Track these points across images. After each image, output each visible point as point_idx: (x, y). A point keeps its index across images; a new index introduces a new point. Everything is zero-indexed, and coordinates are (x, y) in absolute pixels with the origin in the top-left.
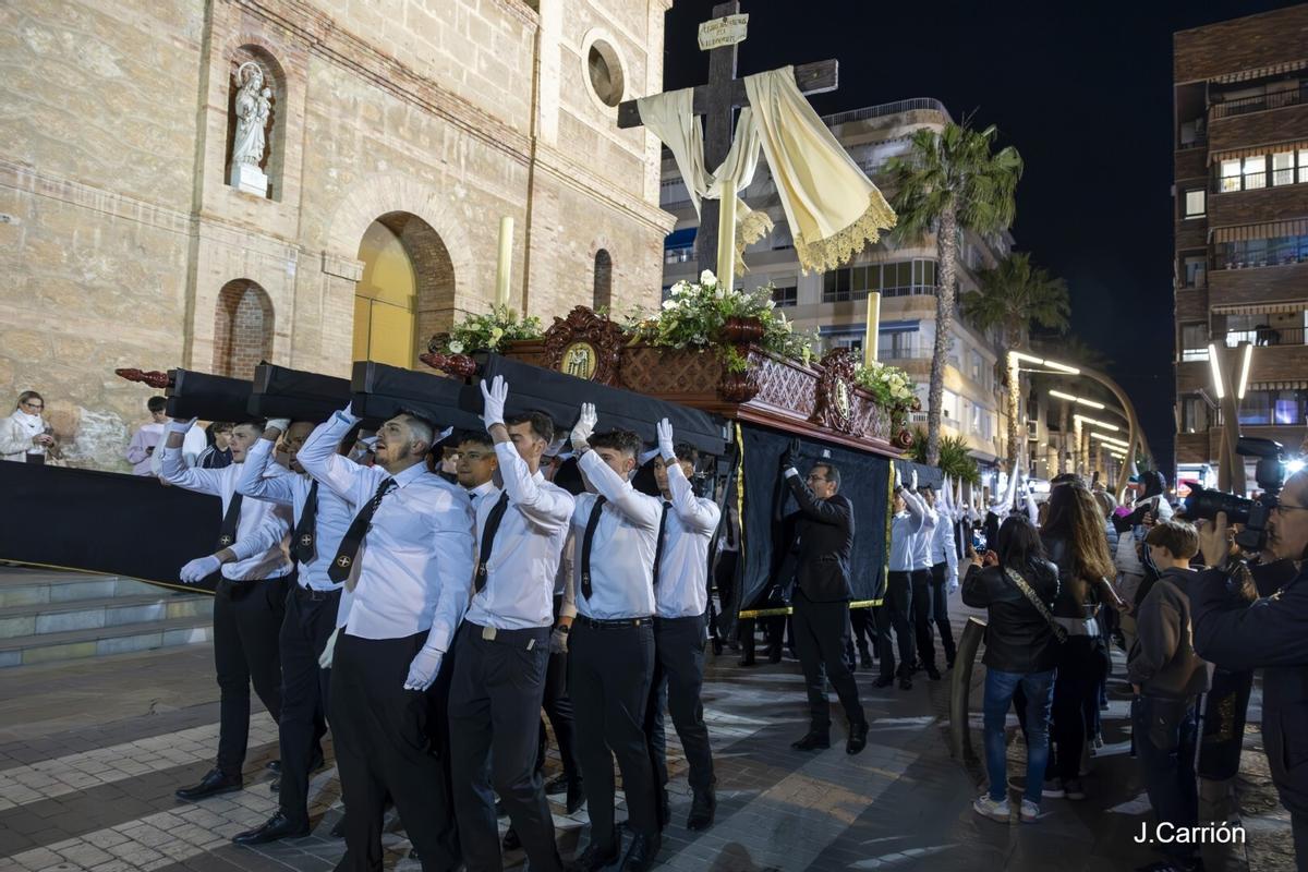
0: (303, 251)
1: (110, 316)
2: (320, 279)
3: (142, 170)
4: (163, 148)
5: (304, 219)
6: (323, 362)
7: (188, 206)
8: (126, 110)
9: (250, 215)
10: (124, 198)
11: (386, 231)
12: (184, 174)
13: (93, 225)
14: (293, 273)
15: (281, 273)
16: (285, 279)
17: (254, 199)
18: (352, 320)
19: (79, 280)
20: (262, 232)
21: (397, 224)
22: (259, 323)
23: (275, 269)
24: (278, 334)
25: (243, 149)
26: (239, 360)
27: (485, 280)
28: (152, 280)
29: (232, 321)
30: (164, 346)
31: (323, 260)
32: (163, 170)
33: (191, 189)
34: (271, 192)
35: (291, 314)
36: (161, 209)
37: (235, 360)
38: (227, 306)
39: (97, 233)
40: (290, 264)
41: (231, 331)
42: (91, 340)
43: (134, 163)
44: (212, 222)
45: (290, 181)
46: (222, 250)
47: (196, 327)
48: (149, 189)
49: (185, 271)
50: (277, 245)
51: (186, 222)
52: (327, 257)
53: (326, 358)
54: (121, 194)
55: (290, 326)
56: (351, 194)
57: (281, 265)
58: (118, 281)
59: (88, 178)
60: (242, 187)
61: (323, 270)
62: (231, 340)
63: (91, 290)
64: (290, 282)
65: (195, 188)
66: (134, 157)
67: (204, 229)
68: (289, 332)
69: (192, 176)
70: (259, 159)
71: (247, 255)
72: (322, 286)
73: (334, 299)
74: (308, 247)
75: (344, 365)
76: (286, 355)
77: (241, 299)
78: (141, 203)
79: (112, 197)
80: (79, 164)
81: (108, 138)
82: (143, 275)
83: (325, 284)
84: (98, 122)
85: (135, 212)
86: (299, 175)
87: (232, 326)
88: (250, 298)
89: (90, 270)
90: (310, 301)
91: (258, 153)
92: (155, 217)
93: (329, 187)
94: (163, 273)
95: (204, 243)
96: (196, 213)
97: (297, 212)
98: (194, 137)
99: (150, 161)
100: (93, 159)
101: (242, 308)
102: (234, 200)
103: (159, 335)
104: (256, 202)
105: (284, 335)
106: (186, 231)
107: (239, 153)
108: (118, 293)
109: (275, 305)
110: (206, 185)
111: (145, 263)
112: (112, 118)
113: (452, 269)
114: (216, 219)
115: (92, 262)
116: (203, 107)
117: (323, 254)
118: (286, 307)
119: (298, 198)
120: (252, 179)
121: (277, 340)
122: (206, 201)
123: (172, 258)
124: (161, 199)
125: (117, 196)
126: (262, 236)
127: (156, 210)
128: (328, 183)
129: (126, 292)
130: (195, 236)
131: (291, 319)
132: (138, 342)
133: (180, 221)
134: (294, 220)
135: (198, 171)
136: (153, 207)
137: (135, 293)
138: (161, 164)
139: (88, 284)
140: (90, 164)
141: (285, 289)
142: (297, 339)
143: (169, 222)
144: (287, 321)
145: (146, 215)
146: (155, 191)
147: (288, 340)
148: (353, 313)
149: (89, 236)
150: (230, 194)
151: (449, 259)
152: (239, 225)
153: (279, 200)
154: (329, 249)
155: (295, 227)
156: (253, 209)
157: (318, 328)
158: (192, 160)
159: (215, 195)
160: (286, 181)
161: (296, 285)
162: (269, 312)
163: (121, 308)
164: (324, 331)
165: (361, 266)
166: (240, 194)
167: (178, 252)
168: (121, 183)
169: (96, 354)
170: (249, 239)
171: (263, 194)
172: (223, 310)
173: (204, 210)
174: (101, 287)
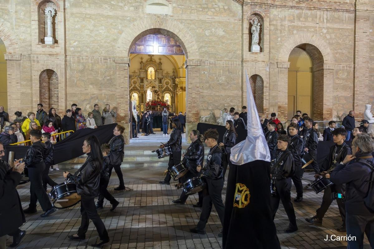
0: (271, 63)
1: (225, 89)
2: (277, 70)
3: (230, 54)
4: (234, 47)
5: (271, 55)
6: (279, 93)
7: (241, 60)
8: (226, 41)
9: (256, 58)
10: (226, 62)
11: (301, 50)
12: (239, 52)
13: (220, 70)
14: (268, 70)
15: (265, 71)
16: (266, 72)
17: (256, 53)
18: (287, 79)
19: (218, 83)
20: (259, 61)
21: (303, 47)
22: (261, 85)
23: (263, 70)
24: (265, 87)
26: (257, 95)
27: (336, 57)
28: (234, 80)
29: (255, 85)
30: (237, 94)
31: (277, 64)
32: (234, 53)
33: (241, 55)
34: (261, 50)
35: (268, 81)
36: (234, 62)
37: (256, 95)
38: (253, 82)
39: (221, 71)
40: (267, 68)
41: (255, 88)
42: (222, 96)
43: (228, 53)
44: (246, 62)
45: (266, 46)
46: (249, 68)
47: (244, 89)
48: (232, 58)
49: (241, 76)
50: (263, 64)
51: (240, 64)
52: (278, 63)
53: (280, 91)
54: (226, 61)
55: (268, 84)
56: (285, 44)
57: (264, 69)
58: (226, 81)
59: (219, 59)
60: (253, 51)
61: (277, 67)
62: (255, 90)
63: (221, 84)
64: (268, 73)
65: (242, 55)
66: (228, 52)
67: (244, 64)
68: (268, 86)
69: (241, 52)
70: (258, 42)
71: (255, 68)
72: (277, 72)
73: (281, 74)
74: (272, 62)
75: (285, 92)
76: (267, 92)
77: (256, 79)
78: (230, 62)
79: (224, 62)
80: (217, 57)
81: (223, 49)
82: (231, 78)
83: (278, 71)
84: (221, 46)
85: (229, 64)
86: (268, 43)
87: (255, 86)
88: (258, 79)
89: (221, 80)
90: (274, 76)
91: (257, 41)
92: (233, 64)
93: (278, 44)
94: (236, 77)
95: (244, 68)
96: (242, 61)
97: (269, 53)
98: (241, 42)
99: (231, 51)
100: (220, 55)
101: (257, 81)
102: (251, 55)
103: (236, 92)
104: (257, 54)
105: (267, 87)
106: (240, 66)
108: (226, 84)
109: (264, 80)
110: (244, 53)
111: (232, 76)
112: (223, 44)
113: (322, 57)
114: (247, 61)
115: (221, 78)
116: (243, 34)
117: (277, 63)
118: (267, 79)
119: (269, 49)
120: (256, 48)
121: (265, 88)
122: (244, 57)
123: (238, 73)
124: (234, 60)
125: (225, 62)
126: (259, 62)
127: (233, 63)
128: (278, 43)
129: (228, 83)
130: (242, 66)
131: (268, 82)
132: (232, 95)
133: (239, 64)
134: (268, 56)
135: (242, 50)
136: (233, 62)
137: (230, 83)
138: (234, 51)
139: (220, 83)
140: (219, 56)
141: (266, 75)
142: (271, 87)
143: (236, 65)
144: (267, 83)
145: (231, 64)
146: (233, 58)
147: (268, 88)
148: (287, 77)
149: (220, 72)
150: (250, 54)
151: (321, 54)
152: (253, 61)
153: (263, 52)
154: (279, 61)
155: (268, 58)
156: (256, 56)
157: (277, 83)
158: (241, 48)
159: (247, 55)
160: (265, 46)
161: (269, 73)
162: (263, 82)
163: (227, 87)
164: (279, 84)
165: (289, 63)
166: (253, 53)
167: (239, 71)
168: (226, 59)
169: (223, 99)
170: (255, 64)
171: (259, 51)
172: (253, 83)
173: (244, 60)
174: (223, 83)
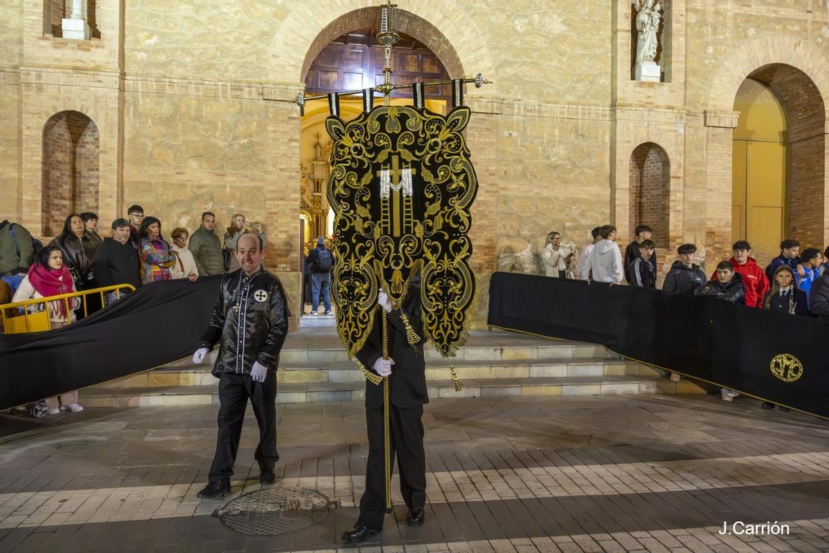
0: (689, 113)
1: (566, 182)
2: (703, 132)
3: (580, 86)
4: (591, 68)
5: (689, 91)
6: (709, 194)
7: (609, 101)
8: (569, 50)
9: (649, 97)
10: (570, 106)
11: (757, 85)
12: (605, 81)
13: (554, 127)
14: (682, 131)
15: (674, 134)
16: (676, 136)
17: (651, 85)
18: (731, 158)
19: (548, 162)
20: (658, 107)
21: (766, 76)
22: (659, 172)
23: (669, 131)
24: (673, 177)
25: (643, 52)
26: (647, 200)
28: (589, 156)
29: (641, 174)
30: (599, 196)
31: (705, 117)
32: (592, 82)
33: (610, 90)
34: (663, 78)
35: (682, 161)
36: (592, 108)
37: (644, 200)
38: (637, 164)
39: (557, 132)
40: (680, 125)
41: (641, 180)
42: (557, 198)
43: (575, 83)
44: (624, 108)
45: (677, 65)
46: (631, 125)
47: (617, 180)
48: (584, 97)
49: (608, 146)
50: (669, 113)
51: (608, 113)
52: (708, 115)
53: (711, 190)
54: (569, 104)
55: (682, 170)
56: (725, 62)
57: (673, 128)
58: (569, 159)
59: (550, 99)
60: (643, 79)
61: (705, 125)
62: (641, 187)
63: (555, 167)
64: (681, 139)
65: (612, 89)
66: (575, 78)
67: (619, 114)
68: (681, 175)
69: (610, 81)
70: (654, 56)
71: (648, 125)
72: (705, 138)
73: (715, 145)
74: (692, 110)
75: (725, 194)
76: (680, 191)
77: (646, 157)
78: (580, 107)
79: (564, 107)
80: (545, 92)
81: (560, 72)
82: (583, 152)
83: (708, 135)
84: (554, 63)
85: (577, 113)
86: (684, 60)
87: (641, 177)
88: (652, 155)
89: (554, 156)
90: (696, 149)
91: (652, 52)
92: (589, 114)
93: (707, 61)
94: (595, 149)
95: (619, 124)
96: (613, 105)
97: (683, 87)
98: (610, 55)
99: (584, 79)
100: (553, 87)
101: (648, 163)
102: (638, 89)
103: (595, 189)
104: (653, 87)
105: (678, 178)
106: (608, 118)
107: (640, 56)
108: (569, 167)
109: (670, 157)
110: (619, 84)
111: (584, 144)
112: (561, 58)
114: (626, 105)
115: (555, 150)
116: (615, 31)
117: (705, 113)
118: (678, 157)
119: (684, 76)
120: (650, 71)
121: (673, 181)
122: (619, 95)
123: (600, 138)
124: (592, 101)
125: (566, 106)
126: (659, 110)
127: (589, 109)
128: (707, 59)
129: (574, 164)
130: (614, 120)
131: (682, 165)
132: (582, 196)
133: (604, 113)
134: (682, 93)
135: (614, 76)
136: (587, 107)
137: (580, 165)
138: (591, 78)
139: (553, 164)
140: (551, 90)
141: (676, 144)
142: (688, 178)
143: (597, 114)
144: (679, 167)
145: (584, 114)
146: (588, 97)
147: (681, 180)
148: (731, 153)
149: (552, 135)
150: (634, 86)
151: (818, 92)
152: (642, 106)
153: (670, 81)
154: (709, 108)
155: (682, 98)
156: (651, 92)
157: (704, 168)
158: (610, 70)
159: (626, 88)
160: (674, 65)
161: (685, 139)
162: (666, 163)
163: (572, 175)
164: (708, 170)
165: (736, 115)
166: (642, 84)
167: (604, 133)
168: (569, 98)
169: (560, 207)
170: (649, 114)
171: (658, 80)
172: (635, 168)
173: (619, 102)
174: (561, 165)
